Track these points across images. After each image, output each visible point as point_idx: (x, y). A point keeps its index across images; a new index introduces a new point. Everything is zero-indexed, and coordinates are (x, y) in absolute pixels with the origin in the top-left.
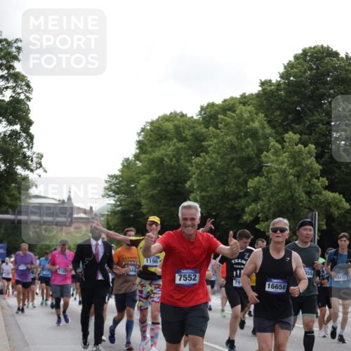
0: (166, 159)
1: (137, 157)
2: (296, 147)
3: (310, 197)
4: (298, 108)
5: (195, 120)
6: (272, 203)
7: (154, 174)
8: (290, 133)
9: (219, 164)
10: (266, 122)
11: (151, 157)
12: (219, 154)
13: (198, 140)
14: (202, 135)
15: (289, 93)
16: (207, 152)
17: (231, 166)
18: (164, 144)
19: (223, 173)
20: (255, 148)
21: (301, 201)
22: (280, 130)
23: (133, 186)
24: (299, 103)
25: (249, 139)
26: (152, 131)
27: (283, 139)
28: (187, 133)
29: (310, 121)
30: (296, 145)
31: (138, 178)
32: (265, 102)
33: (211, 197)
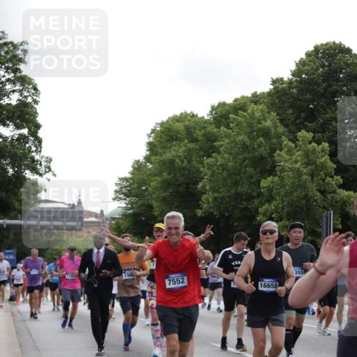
0: (177, 161)
1: (147, 159)
2: (309, 146)
3: (325, 196)
4: (311, 106)
5: (206, 120)
6: (285, 203)
7: (165, 175)
8: (303, 131)
9: (232, 164)
10: (278, 121)
11: (162, 159)
12: (231, 154)
13: (210, 140)
14: (213, 135)
15: (301, 91)
16: (219, 153)
17: (243, 166)
18: (174, 145)
19: (235, 173)
20: (268, 148)
21: (315, 201)
22: (293, 128)
23: (144, 188)
24: (312, 101)
25: (261, 139)
26: (162, 132)
27: (296, 137)
28: (199, 134)
29: (323, 118)
30: (310, 143)
31: (149, 180)
32: (277, 101)
33: (223, 198)
